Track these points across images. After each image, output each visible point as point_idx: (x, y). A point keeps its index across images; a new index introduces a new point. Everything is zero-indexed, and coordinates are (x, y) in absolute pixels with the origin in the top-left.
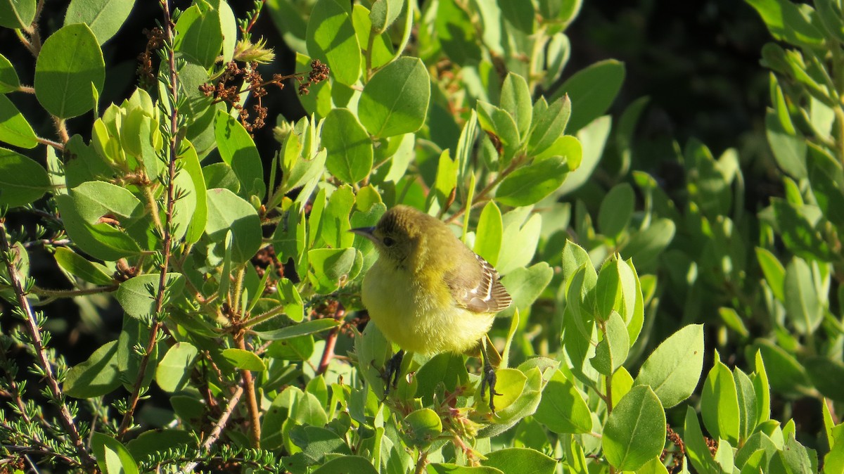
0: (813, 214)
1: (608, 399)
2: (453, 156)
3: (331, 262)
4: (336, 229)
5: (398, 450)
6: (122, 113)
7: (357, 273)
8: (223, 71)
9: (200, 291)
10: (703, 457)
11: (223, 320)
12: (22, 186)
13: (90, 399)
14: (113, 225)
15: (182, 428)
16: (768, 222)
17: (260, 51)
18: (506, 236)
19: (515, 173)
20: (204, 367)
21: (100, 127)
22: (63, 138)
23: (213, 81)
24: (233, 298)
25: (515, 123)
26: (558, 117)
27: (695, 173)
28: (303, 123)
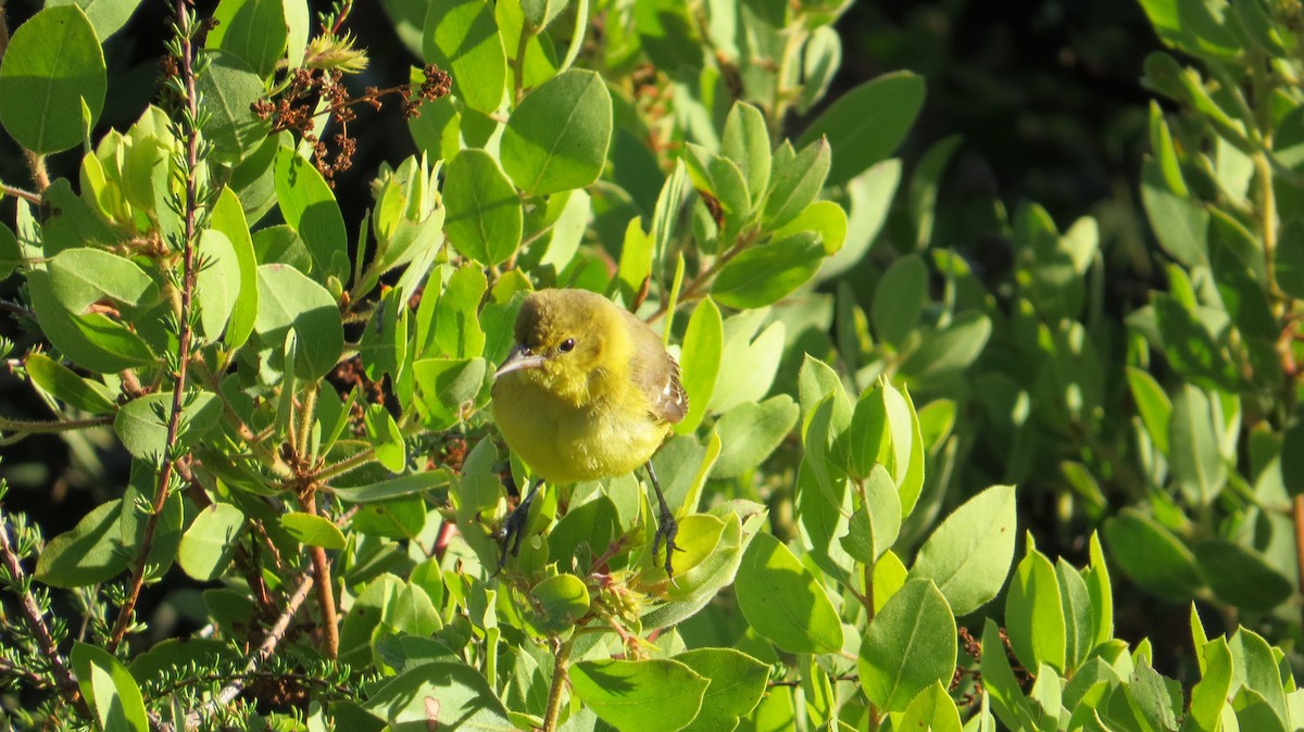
0: (1214, 317)
1: (868, 601)
2: (646, 228)
3: (448, 380)
4: (457, 330)
6: (125, 144)
8: (288, 82)
9: (247, 422)
10: (1009, 696)
11: (282, 468)
13: (78, 590)
14: (111, 316)
15: (220, 637)
16: (1143, 333)
17: (346, 53)
18: (727, 353)
19: (742, 256)
20: (255, 544)
21: (92, 165)
22: (41, 185)
23: (272, 97)
24: (299, 435)
25: (744, 180)
26: (810, 172)
27: (1028, 254)
28: (409, 165)
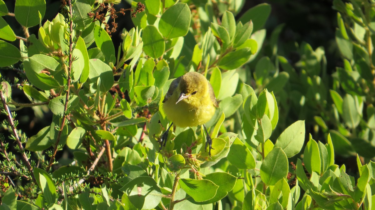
0: (356, 76)
1: (262, 154)
2: (200, 48)
3: (144, 92)
4: (147, 78)
5: (170, 175)
6: (51, 24)
7: (156, 97)
8: (98, 7)
9: (86, 104)
10: (304, 181)
11: (96, 117)
12: (9, 57)
13: (36, 152)
14: (47, 74)
15: (78, 165)
16: (337, 79)
18: (223, 82)
19: (228, 55)
20: (88, 138)
21: (42, 30)
22: (27, 36)
23: (94, 11)
24: (101, 108)
25: (228, 33)
26: (247, 31)
27: (304, 56)
28: (133, 30)
